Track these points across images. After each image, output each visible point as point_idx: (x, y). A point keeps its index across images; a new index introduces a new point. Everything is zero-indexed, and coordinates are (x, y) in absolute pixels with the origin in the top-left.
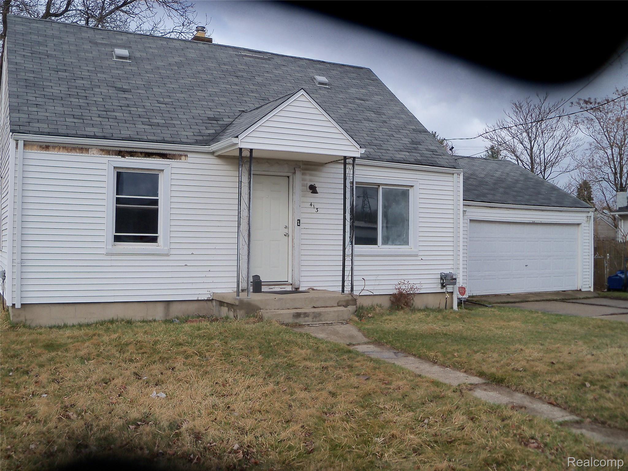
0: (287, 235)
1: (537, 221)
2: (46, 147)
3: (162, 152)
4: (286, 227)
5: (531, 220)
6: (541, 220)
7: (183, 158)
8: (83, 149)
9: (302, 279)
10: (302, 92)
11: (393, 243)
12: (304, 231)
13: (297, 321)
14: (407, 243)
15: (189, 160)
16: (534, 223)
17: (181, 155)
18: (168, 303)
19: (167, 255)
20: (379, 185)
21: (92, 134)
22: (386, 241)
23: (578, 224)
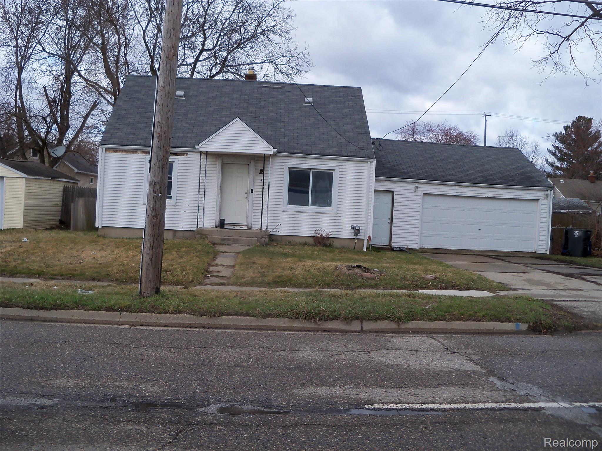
0: (246, 198)
1: (489, 196)
2: (116, 151)
3: (174, 152)
4: (246, 193)
5: (484, 195)
6: (494, 195)
7: (185, 155)
8: (134, 152)
9: (253, 223)
10: (237, 119)
11: (319, 206)
12: (256, 196)
13: (223, 242)
14: (330, 205)
15: (188, 156)
16: (487, 198)
17: (184, 154)
18: (175, 231)
19: (175, 206)
20: (310, 169)
21: (139, 144)
22: (313, 204)
23: (538, 200)
